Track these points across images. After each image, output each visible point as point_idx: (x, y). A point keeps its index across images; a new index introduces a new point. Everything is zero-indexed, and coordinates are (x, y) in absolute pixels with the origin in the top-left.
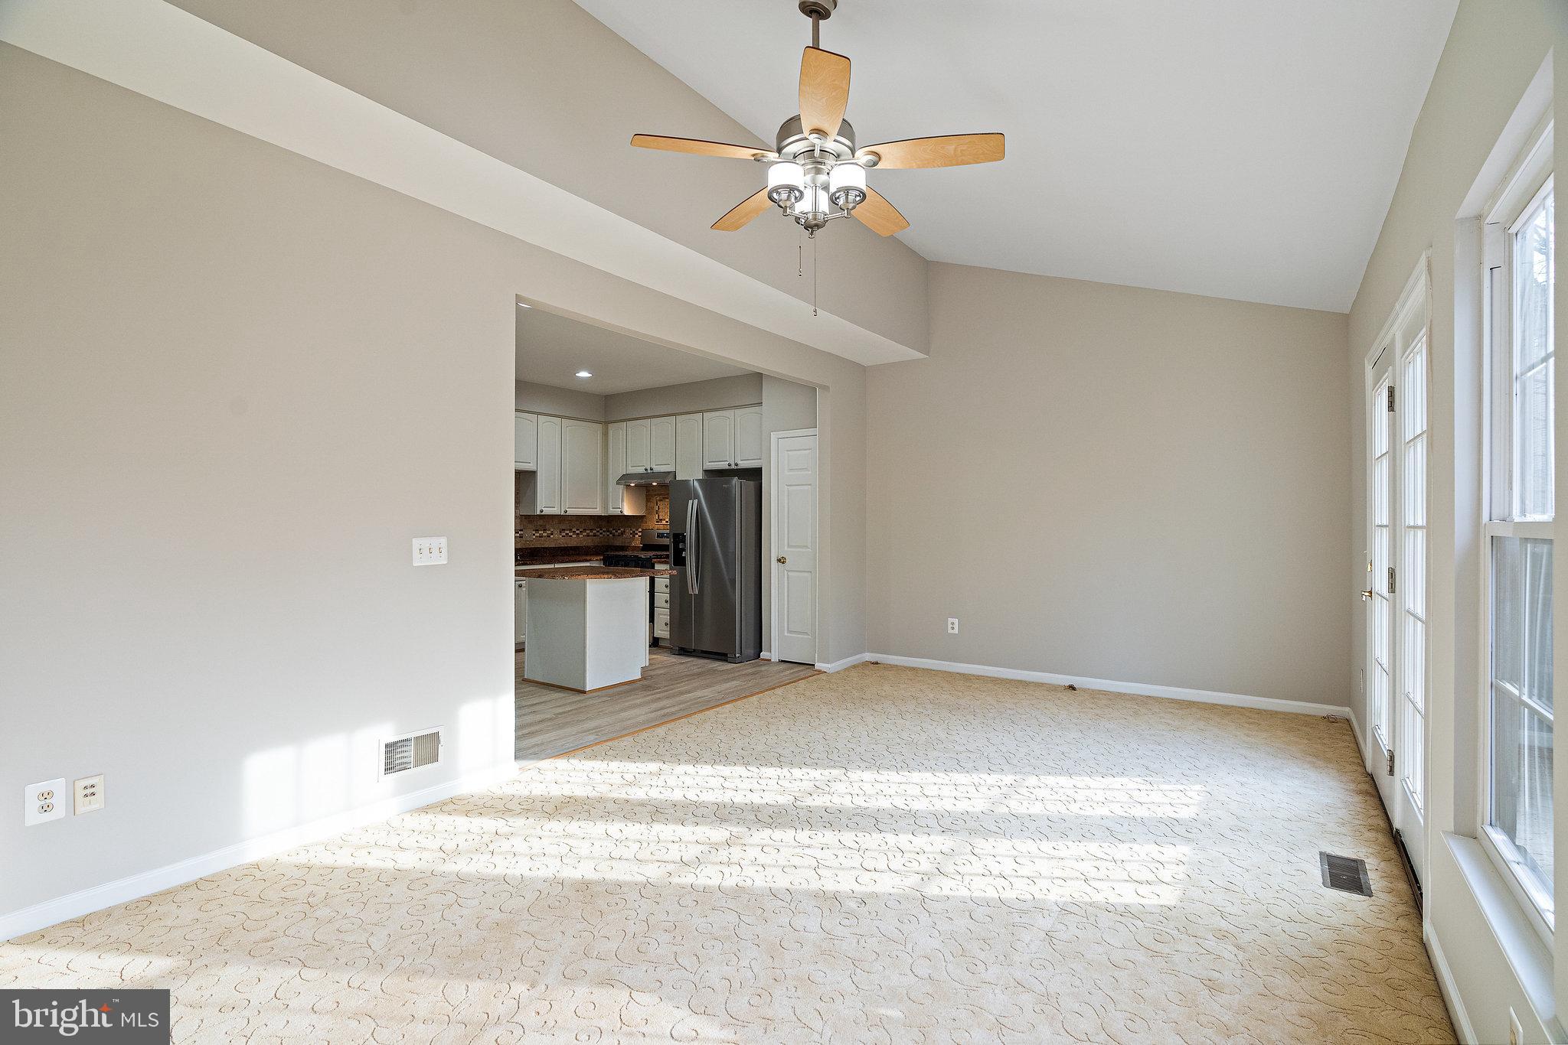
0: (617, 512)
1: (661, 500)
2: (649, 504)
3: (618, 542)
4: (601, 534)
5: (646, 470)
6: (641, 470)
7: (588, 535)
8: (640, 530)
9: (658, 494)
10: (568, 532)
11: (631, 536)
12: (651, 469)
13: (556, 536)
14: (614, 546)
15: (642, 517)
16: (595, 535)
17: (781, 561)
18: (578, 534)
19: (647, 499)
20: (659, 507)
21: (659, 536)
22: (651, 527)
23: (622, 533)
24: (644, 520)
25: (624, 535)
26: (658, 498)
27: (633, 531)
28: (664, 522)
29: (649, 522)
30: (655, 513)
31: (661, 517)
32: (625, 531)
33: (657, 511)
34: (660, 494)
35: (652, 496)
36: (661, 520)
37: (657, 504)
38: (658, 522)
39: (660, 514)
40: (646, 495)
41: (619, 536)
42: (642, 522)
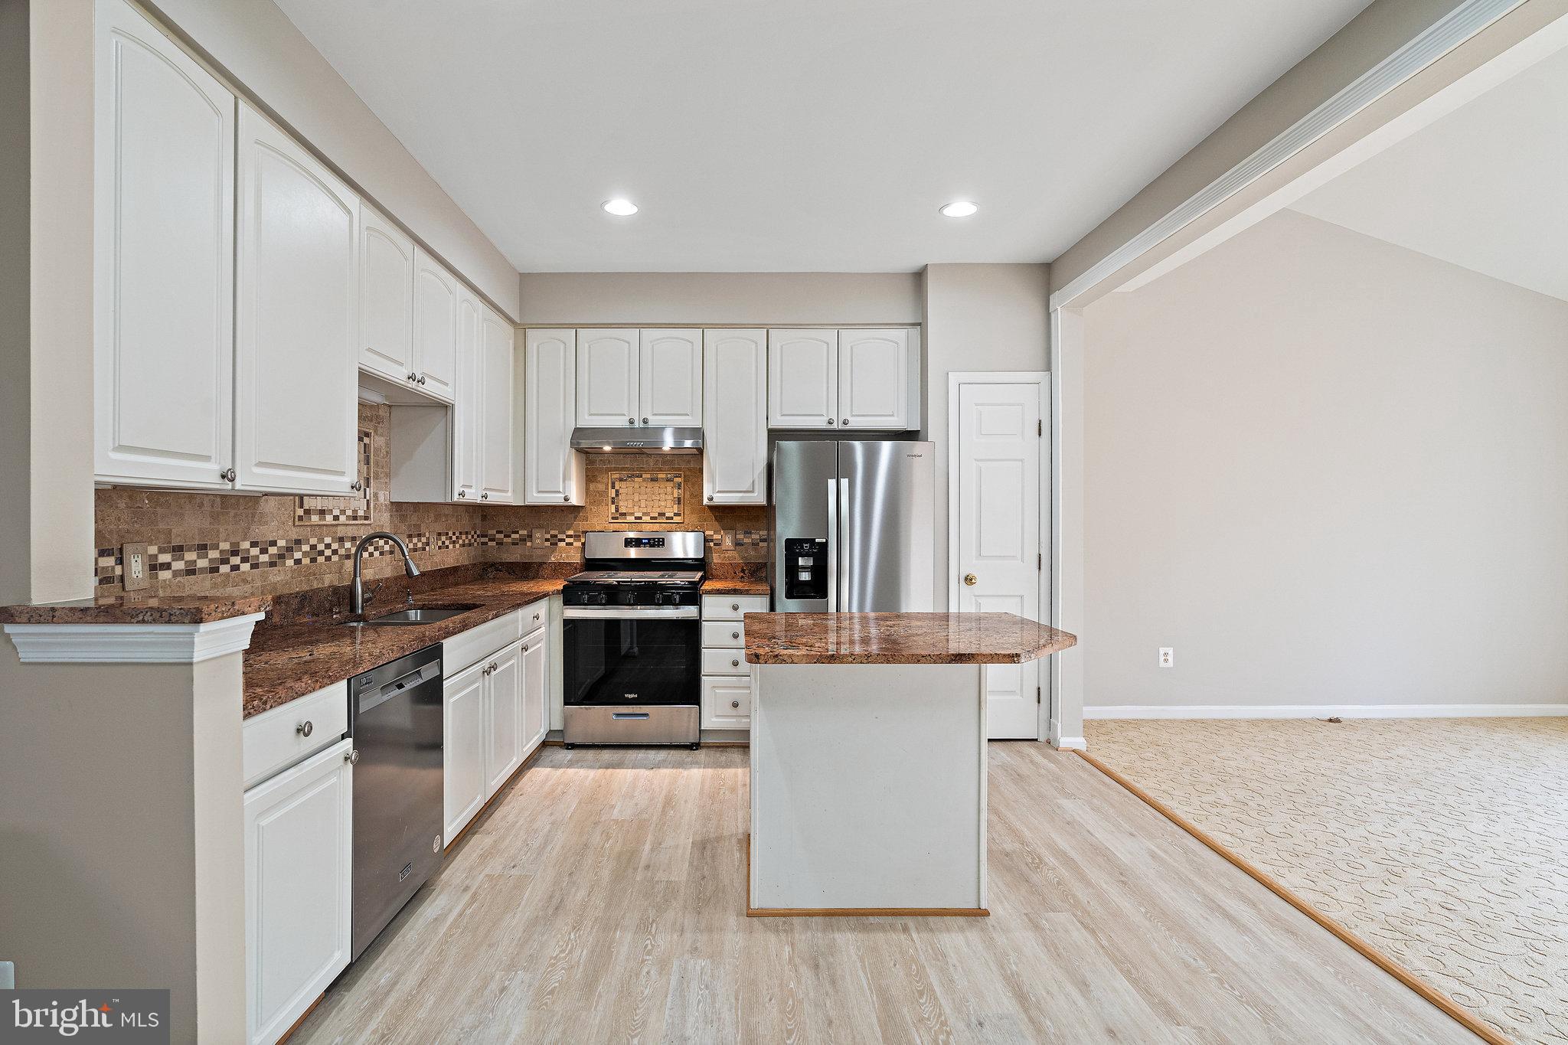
0: (557, 499)
1: (621, 480)
2: (592, 486)
3: (514, 555)
4: (475, 540)
5: (631, 422)
6: (621, 422)
7: (464, 545)
8: (571, 532)
9: (616, 469)
10: (444, 538)
11: (548, 544)
12: (645, 421)
13: (432, 546)
14: (502, 564)
15: (576, 509)
17: (969, 580)
18: (454, 542)
19: (587, 476)
20: (617, 491)
21: (629, 543)
22: (598, 528)
23: (523, 540)
24: (581, 514)
25: (529, 544)
26: (617, 476)
27: (553, 532)
28: (631, 519)
29: (595, 519)
30: (610, 502)
31: (623, 510)
32: (530, 536)
33: (613, 498)
34: (623, 469)
35: (600, 471)
36: (624, 514)
37: (613, 487)
38: (617, 518)
39: (621, 503)
40: (587, 469)
41: (513, 544)
42: (575, 518)
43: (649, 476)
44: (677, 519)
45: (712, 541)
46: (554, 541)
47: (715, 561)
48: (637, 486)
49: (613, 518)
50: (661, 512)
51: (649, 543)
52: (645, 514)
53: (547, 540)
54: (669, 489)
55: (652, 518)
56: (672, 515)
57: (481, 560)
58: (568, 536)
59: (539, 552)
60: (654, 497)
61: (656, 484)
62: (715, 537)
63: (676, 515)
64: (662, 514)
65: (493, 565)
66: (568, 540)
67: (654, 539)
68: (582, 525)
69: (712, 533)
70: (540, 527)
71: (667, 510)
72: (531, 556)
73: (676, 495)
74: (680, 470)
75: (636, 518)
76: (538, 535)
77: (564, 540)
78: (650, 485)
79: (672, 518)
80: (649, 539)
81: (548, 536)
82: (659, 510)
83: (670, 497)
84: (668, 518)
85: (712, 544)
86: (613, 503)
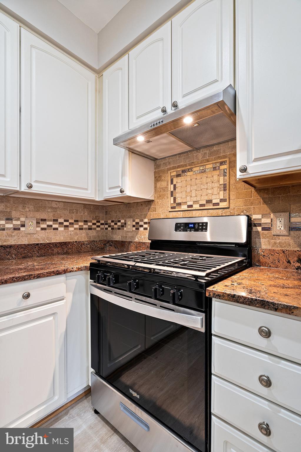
1: (178, 176)
2: (158, 185)
3: (118, 237)
4: (98, 226)
6: (158, 115)
7: (81, 229)
8: (146, 220)
9: (174, 168)
10: (51, 223)
11: (134, 229)
12: (175, 105)
13: (31, 227)
14: (112, 241)
15: (149, 202)
16: (90, 229)
18: (66, 226)
19: (155, 177)
20: (175, 186)
21: (178, 227)
22: (162, 217)
23: (122, 226)
24: (152, 207)
25: (125, 229)
26: (175, 173)
27: (137, 221)
28: (184, 207)
29: (161, 210)
30: (169, 195)
31: (178, 201)
32: (125, 224)
33: (172, 192)
34: (179, 167)
35: (163, 172)
36: (179, 204)
37: (172, 183)
38: (174, 208)
39: (177, 196)
40: (155, 173)
41: (119, 229)
42: (149, 209)
43: (198, 168)
44: (223, 205)
45: (260, 225)
46: (137, 226)
47: (264, 247)
48: (188, 179)
49: (172, 208)
50: (208, 199)
51: (194, 227)
52: (195, 202)
53: (134, 226)
54: (216, 178)
55: (201, 205)
56: (218, 201)
57: (105, 239)
58: (145, 223)
59: (130, 234)
60: (202, 187)
61: (205, 175)
62: (264, 221)
63: (222, 200)
64: (209, 202)
65: (108, 242)
66: (146, 226)
67: (199, 223)
68: (152, 215)
69: (259, 216)
70: (130, 217)
71: (214, 197)
72: (126, 237)
73: (222, 182)
74: (225, 157)
75: (189, 206)
76: (129, 223)
77: (142, 226)
78: (199, 177)
79: (218, 204)
80: (194, 224)
81: (134, 223)
82: (207, 198)
83: (217, 185)
84: (215, 204)
85: (259, 229)
86: (172, 196)
